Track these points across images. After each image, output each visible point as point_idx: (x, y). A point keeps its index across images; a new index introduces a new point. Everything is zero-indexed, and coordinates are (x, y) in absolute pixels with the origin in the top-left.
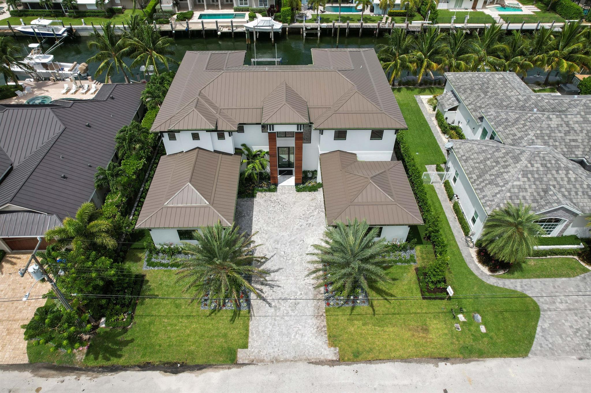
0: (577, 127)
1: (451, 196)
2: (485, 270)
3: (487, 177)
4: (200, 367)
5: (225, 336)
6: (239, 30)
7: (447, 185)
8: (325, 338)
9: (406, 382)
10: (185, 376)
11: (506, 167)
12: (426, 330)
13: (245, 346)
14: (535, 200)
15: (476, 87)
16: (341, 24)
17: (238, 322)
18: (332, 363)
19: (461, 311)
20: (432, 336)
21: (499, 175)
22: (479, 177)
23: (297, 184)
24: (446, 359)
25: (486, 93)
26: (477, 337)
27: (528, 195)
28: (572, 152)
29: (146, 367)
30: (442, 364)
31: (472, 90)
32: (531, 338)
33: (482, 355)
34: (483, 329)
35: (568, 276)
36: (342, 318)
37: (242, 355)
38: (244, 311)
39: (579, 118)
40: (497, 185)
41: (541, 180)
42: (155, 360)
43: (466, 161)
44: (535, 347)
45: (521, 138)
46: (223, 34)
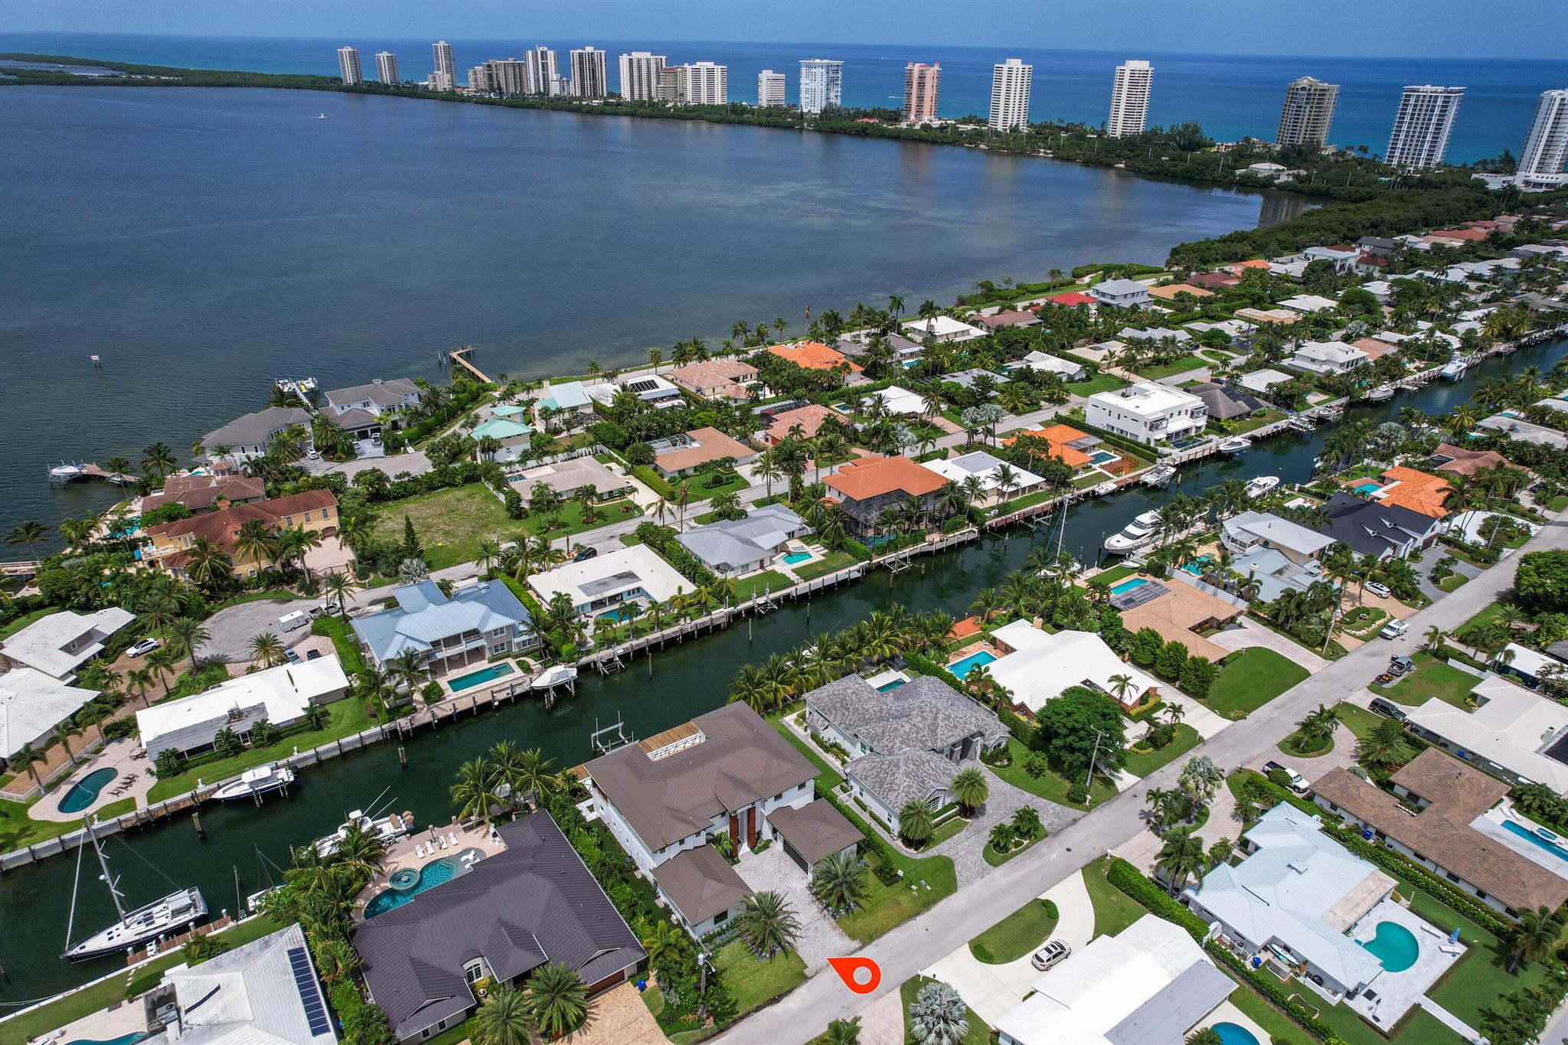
0: (920, 725)
1: (864, 808)
2: (912, 851)
3: (885, 786)
4: (790, 991)
5: (789, 968)
6: (518, 691)
7: (856, 800)
8: (847, 938)
9: (905, 936)
10: (785, 1000)
11: (893, 775)
12: (899, 904)
13: (806, 967)
14: (920, 791)
15: (838, 705)
16: (635, 642)
17: (791, 957)
18: (860, 949)
19: (912, 884)
20: (904, 905)
21: (892, 782)
22: (880, 788)
23: (752, 849)
24: (918, 914)
25: (848, 710)
26: (928, 893)
27: (914, 789)
28: (926, 746)
29: (758, 1009)
30: (918, 918)
31: (835, 709)
32: (955, 879)
33: (935, 902)
34: (929, 888)
35: (958, 832)
36: (849, 922)
37: (807, 972)
38: (789, 949)
39: (919, 719)
40: (895, 790)
41: (917, 776)
42: (759, 1003)
43: (866, 779)
44: (959, 883)
45: (892, 747)
46: (501, 702)
